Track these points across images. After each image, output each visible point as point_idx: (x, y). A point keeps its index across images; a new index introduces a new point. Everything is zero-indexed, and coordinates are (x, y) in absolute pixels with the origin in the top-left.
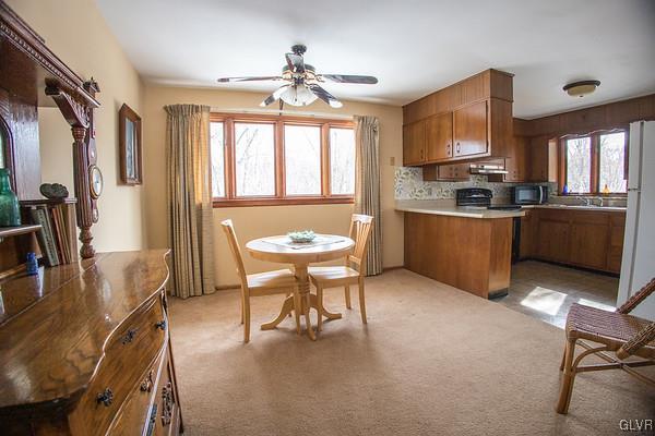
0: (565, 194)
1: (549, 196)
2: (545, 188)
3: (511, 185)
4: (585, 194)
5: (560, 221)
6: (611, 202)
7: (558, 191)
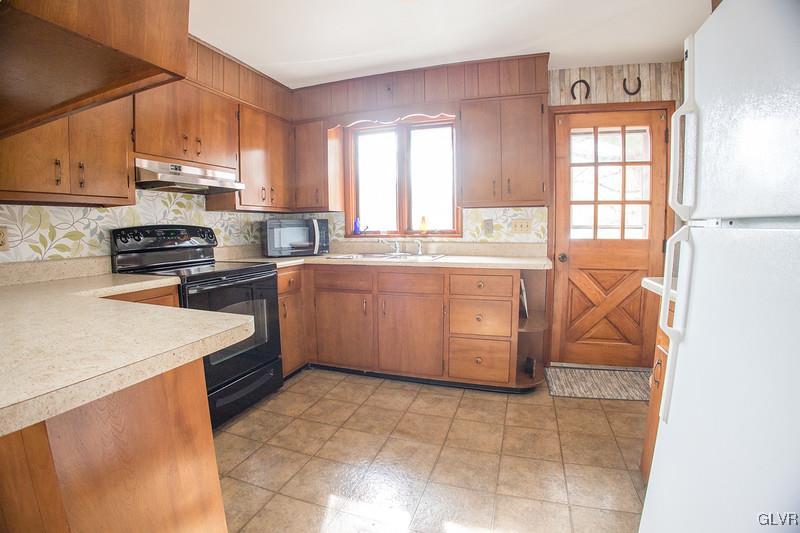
0: (356, 233)
1: (332, 238)
2: (324, 223)
3: (259, 218)
4: (390, 234)
5: (358, 291)
6: (433, 248)
7: (346, 228)
